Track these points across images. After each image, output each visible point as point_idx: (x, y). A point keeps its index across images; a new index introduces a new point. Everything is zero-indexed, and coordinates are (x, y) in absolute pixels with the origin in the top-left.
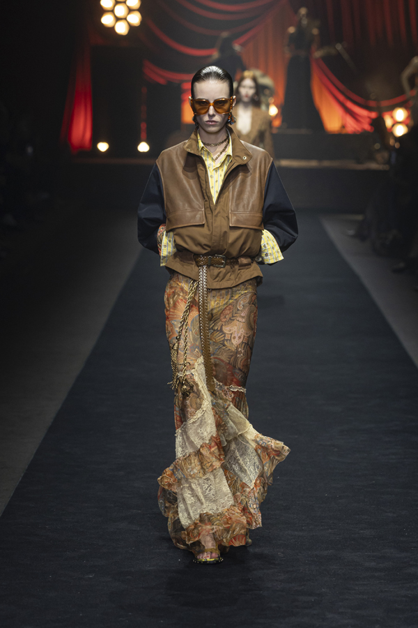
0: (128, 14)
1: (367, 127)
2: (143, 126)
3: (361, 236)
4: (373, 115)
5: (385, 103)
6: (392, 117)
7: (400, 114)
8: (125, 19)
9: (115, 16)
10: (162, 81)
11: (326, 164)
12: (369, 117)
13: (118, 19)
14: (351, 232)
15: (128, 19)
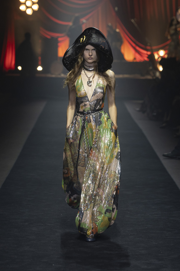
0: (32, 5)
1: (146, 59)
2: (40, 58)
3: (143, 110)
4: (149, 53)
5: (154, 48)
6: (158, 54)
7: (162, 53)
8: (31, 7)
9: (26, 6)
10: (49, 37)
11: (126, 76)
12: (147, 54)
13: (27, 7)
14: (138, 109)
15: (32, 7)
